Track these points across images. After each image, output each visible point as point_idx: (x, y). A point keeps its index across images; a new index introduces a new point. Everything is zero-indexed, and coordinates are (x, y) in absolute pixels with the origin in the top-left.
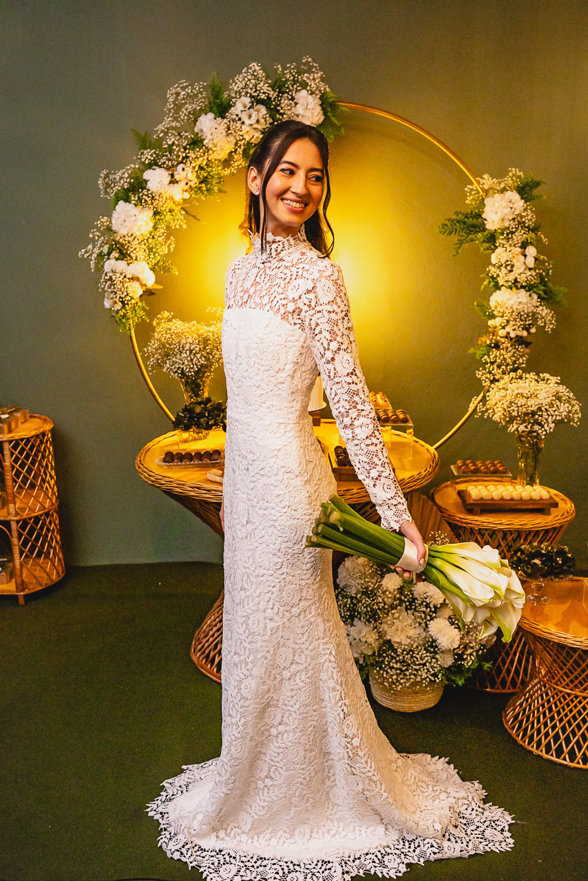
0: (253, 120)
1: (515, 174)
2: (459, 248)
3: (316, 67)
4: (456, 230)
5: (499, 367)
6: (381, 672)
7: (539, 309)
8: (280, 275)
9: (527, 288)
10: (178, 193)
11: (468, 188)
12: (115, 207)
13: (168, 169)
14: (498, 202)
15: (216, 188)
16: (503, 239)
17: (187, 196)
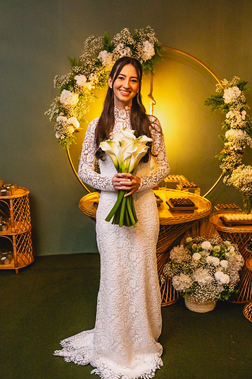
0: (125, 54)
1: (236, 79)
2: (212, 111)
3: (152, 31)
4: (211, 103)
5: (230, 163)
6: (194, 295)
7: (248, 138)
9: (242, 129)
10: (90, 86)
11: (217, 85)
12: (61, 92)
13: (86, 75)
14: (230, 91)
16: (232, 107)
17: (94, 87)
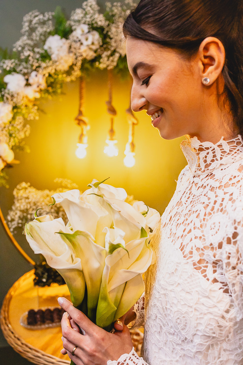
0: (89, 42)
8: (204, 199)
10: (32, 93)
13: (24, 74)
15: (59, 91)
17: (38, 96)
